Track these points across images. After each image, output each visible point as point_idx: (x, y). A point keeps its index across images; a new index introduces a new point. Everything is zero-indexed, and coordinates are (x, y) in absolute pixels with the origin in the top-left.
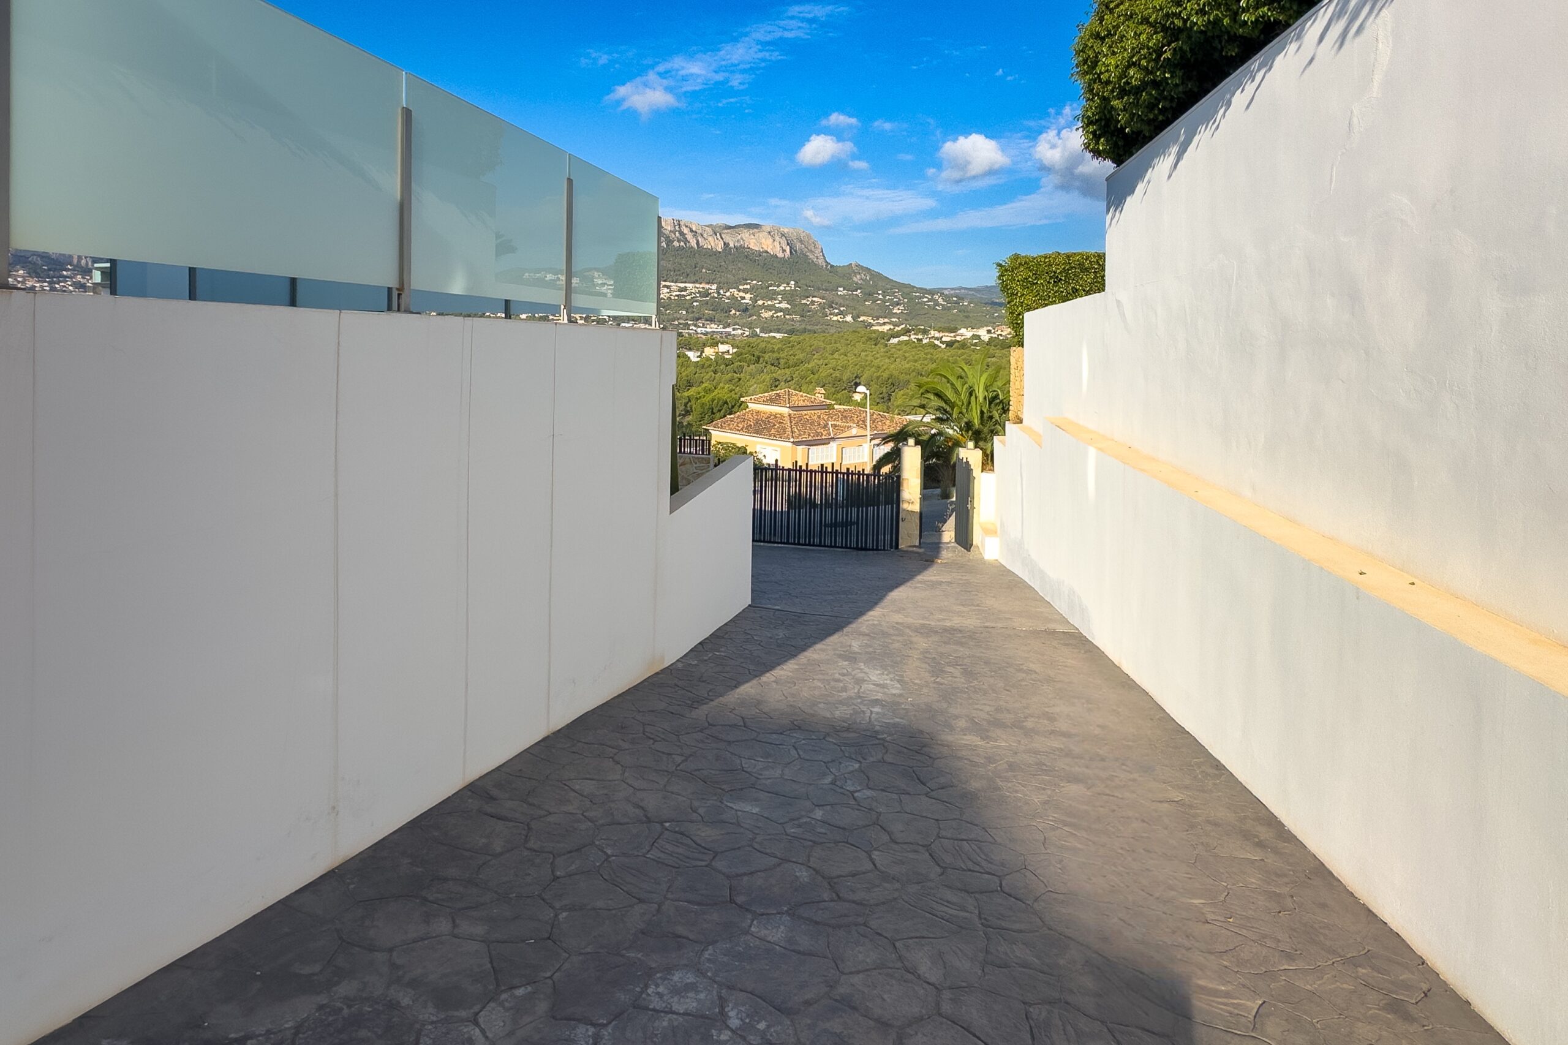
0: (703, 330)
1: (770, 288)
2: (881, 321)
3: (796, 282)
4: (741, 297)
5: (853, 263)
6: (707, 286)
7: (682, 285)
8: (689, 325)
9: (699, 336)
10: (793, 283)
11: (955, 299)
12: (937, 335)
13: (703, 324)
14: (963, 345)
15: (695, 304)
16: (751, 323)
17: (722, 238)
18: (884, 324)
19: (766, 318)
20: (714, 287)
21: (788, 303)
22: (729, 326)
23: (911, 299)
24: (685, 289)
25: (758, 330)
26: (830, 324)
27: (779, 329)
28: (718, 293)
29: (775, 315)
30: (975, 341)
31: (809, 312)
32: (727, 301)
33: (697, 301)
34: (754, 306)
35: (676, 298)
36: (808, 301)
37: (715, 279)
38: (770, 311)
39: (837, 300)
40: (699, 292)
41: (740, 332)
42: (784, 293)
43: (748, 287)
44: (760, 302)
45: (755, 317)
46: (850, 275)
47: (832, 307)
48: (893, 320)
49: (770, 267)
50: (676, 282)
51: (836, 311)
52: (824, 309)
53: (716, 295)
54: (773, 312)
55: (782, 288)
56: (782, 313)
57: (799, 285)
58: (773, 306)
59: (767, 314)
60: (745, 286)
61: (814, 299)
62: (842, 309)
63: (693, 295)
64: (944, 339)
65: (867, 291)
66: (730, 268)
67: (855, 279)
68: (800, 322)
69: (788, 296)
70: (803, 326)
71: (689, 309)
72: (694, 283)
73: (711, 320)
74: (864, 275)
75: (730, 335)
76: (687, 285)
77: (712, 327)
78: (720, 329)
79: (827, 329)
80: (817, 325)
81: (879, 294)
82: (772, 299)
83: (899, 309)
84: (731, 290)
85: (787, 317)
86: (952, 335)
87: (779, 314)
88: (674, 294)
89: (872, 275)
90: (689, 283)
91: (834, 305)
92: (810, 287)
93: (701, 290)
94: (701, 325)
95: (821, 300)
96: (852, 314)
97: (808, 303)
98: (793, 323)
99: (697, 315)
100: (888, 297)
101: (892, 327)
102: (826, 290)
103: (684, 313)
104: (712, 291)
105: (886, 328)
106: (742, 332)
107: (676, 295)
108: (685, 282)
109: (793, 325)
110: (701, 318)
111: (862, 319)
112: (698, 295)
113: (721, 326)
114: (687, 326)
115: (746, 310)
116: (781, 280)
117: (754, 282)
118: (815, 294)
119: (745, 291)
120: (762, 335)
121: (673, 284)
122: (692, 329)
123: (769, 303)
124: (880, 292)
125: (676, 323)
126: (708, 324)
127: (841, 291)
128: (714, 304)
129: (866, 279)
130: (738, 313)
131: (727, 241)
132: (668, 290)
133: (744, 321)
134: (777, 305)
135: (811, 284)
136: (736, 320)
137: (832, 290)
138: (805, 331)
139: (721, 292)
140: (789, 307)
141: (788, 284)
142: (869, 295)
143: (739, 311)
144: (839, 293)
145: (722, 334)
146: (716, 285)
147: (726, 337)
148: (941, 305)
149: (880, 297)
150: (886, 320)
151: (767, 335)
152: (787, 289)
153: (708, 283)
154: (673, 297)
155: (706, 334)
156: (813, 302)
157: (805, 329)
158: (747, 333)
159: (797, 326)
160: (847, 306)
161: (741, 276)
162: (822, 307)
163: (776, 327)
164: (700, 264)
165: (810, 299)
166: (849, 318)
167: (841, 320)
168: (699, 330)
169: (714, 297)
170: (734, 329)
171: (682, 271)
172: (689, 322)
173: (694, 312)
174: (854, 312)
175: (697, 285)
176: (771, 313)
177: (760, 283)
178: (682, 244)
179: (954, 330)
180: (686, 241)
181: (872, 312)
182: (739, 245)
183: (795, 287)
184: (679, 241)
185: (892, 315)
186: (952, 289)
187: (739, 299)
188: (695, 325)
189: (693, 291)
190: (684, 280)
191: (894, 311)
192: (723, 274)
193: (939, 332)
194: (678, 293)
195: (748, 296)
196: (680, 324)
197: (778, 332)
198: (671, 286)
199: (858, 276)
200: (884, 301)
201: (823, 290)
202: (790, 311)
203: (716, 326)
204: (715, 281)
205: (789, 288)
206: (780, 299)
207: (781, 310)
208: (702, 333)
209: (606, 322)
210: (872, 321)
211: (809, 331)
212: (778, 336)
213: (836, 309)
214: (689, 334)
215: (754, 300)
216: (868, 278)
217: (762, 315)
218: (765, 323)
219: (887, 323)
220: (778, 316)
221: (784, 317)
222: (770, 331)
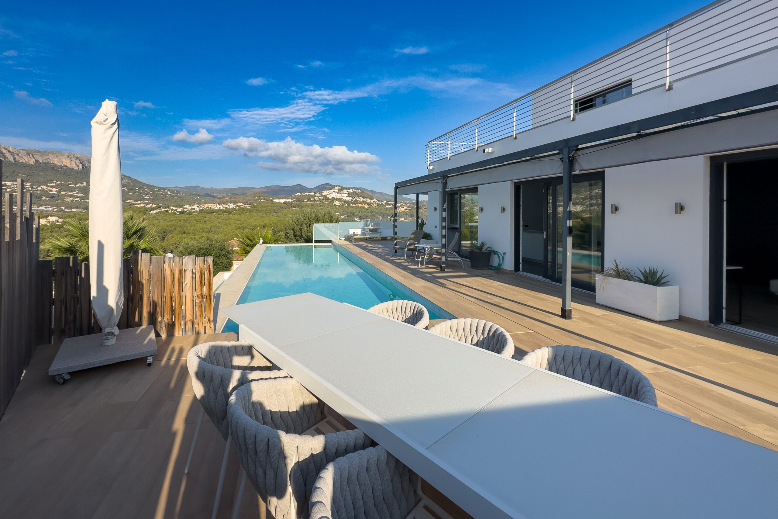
1: (70, 186)
2: (139, 202)
3: (86, 184)
4: (49, 190)
10: (84, 184)
11: (175, 192)
12: (174, 208)
14: (190, 213)
16: (58, 204)
17: (33, 157)
18: (141, 203)
19: (68, 202)
20: (30, 184)
21: (82, 194)
23: (154, 192)
25: (63, 208)
28: (32, 187)
29: (74, 200)
30: (193, 211)
32: (39, 192)
34: (59, 195)
38: (71, 197)
42: (79, 189)
43: (54, 185)
44: (63, 193)
45: (60, 201)
48: (145, 201)
49: (69, 174)
54: (73, 198)
55: (77, 186)
56: (79, 199)
58: (72, 195)
59: (70, 199)
60: (52, 185)
64: (178, 210)
65: (130, 188)
66: (41, 174)
69: (82, 190)
74: (128, 180)
75: (43, 211)
82: (71, 191)
83: (148, 197)
84: (42, 186)
86: (182, 208)
87: (77, 199)
89: (132, 180)
100: (142, 191)
101: (145, 205)
104: (28, 187)
105: (142, 205)
111: (128, 201)
113: (36, 206)
115: (55, 197)
116: (76, 183)
119: (52, 187)
120: (66, 210)
123: (70, 193)
124: (137, 188)
131: (37, 159)
134: (75, 195)
136: (47, 203)
139: (35, 187)
142: (131, 190)
143: (49, 198)
145: (37, 210)
148: (169, 194)
149: (137, 191)
150: (142, 202)
151: (69, 210)
152: (81, 186)
158: (57, 210)
161: (48, 179)
163: (75, 206)
176: (72, 199)
177: (63, 183)
179: (181, 206)
183: (85, 186)
185: (144, 199)
186: (173, 187)
191: (146, 198)
192: (36, 178)
193: (175, 207)
197: (77, 208)
199: (124, 181)
202: (84, 198)
204: (31, 181)
206: (77, 191)
207: (78, 197)
210: (134, 202)
212: (78, 210)
215: (59, 192)
216: (130, 182)
217: (65, 199)
218: (68, 204)
219: (142, 203)
220: (76, 200)
221: (81, 201)
222: (72, 208)
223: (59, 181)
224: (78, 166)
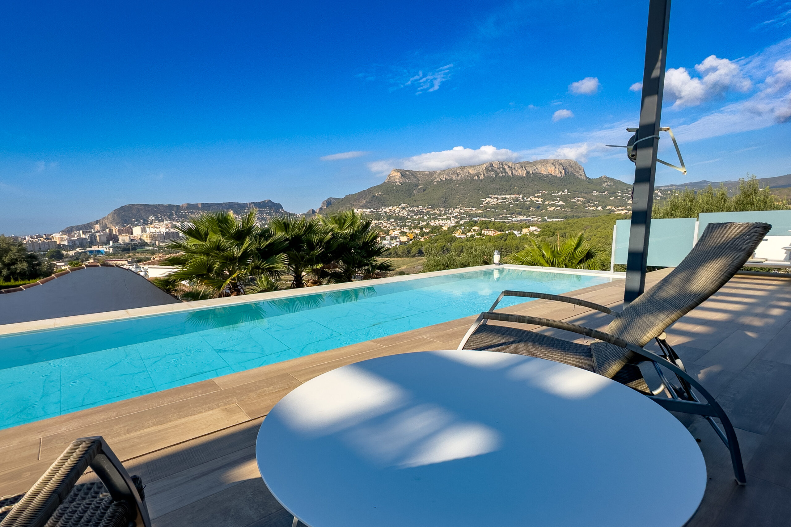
0: (516, 219)
1: (553, 194)
2: (620, 208)
3: (568, 190)
4: (536, 200)
5: (603, 177)
6: (517, 196)
7: (504, 196)
8: (508, 217)
9: (514, 222)
10: (566, 190)
11: (670, 192)
13: (516, 216)
15: (511, 206)
16: (542, 214)
17: (525, 169)
19: (551, 211)
20: (521, 196)
21: (563, 202)
22: (529, 216)
24: (505, 198)
25: (546, 218)
26: (588, 212)
27: (558, 216)
28: (523, 199)
29: (556, 209)
31: (576, 206)
32: (528, 203)
33: (512, 204)
34: (544, 205)
35: (501, 203)
36: (575, 200)
37: (521, 192)
38: (553, 207)
39: (594, 198)
40: (513, 199)
41: (536, 219)
42: (561, 197)
43: (540, 194)
44: (547, 203)
45: (544, 211)
46: (601, 183)
47: (589, 202)
48: (628, 207)
49: (553, 182)
50: (500, 195)
51: (592, 204)
52: (585, 204)
53: (522, 201)
54: (555, 207)
55: (560, 194)
56: (560, 208)
57: (570, 191)
58: (555, 203)
59: (551, 209)
60: (539, 194)
61: (579, 198)
62: (596, 203)
63: (510, 201)
65: (611, 191)
66: (530, 185)
67: (604, 185)
68: (570, 212)
69: (562, 198)
70: (572, 214)
71: (507, 207)
72: (510, 194)
73: (520, 214)
74: (610, 182)
75: (530, 221)
76: (506, 196)
77: (521, 218)
78: (525, 218)
79: (586, 215)
80: (580, 213)
81: (619, 193)
82: (553, 200)
83: (632, 200)
84: (530, 197)
85: (563, 209)
87: (558, 208)
88: (500, 201)
89: (615, 183)
90: (508, 195)
91: (591, 201)
92: (576, 192)
93: (514, 198)
94: (514, 217)
95: (583, 199)
96: (602, 205)
97: (575, 201)
98: (566, 213)
99: (512, 212)
100: (625, 194)
101: (627, 211)
102: (586, 193)
103: (505, 211)
104: (520, 198)
105: (624, 212)
106: (537, 219)
107: (501, 202)
108: (505, 195)
109: (566, 214)
110: (514, 213)
111: (608, 208)
112: (512, 201)
113: (526, 217)
114: (507, 218)
115: (538, 207)
116: (559, 190)
117: (544, 192)
118: (580, 196)
119: (539, 197)
120: (548, 220)
121: (499, 196)
122: (510, 219)
123: (552, 202)
124: (620, 192)
125: (501, 216)
126: (518, 216)
127: (595, 193)
128: (521, 205)
129: (611, 185)
130: (534, 209)
131: (528, 171)
132: (496, 200)
133: (538, 213)
134: (557, 203)
135: (577, 190)
136: (533, 213)
137: (589, 193)
138: (573, 217)
139: (525, 198)
140: (564, 204)
141: (563, 191)
142: (613, 194)
143: (535, 208)
144: (594, 194)
145: (526, 221)
146: (522, 195)
147: (528, 222)
148: (660, 196)
149: (620, 194)
151: (551, 220)
152: (563, 194)
153: (518, 194)
154: (499, 203)
155: (517, 221)
156: (578, 201)
157: (573, 215)
158: (540, 220)
159: (569, 214)
160: (599, 201)
161: (536, 189)
162: (584, 203)
163: (556, 215)
164: (513, 184)
165: (576, 199)
166: (600, 208)
167: (595, 209)
168: (513, 219)
169: (521, 202)
170: (532, 218)
171: (504, 189)
172: (508, 216)
173: (510, 210)
174: (603, 204)
175: (512, 196)
176: (553, 208)
177: (547, 192)
178: (504, 174)
180: (506, 173)
181: (614, 203)
182: (535, 172)
183: (567, 193)
184: (502, 173)
185: (627, 204)
187: (535, 201)
188: (511, 217)
189: (510, 199)
190: (505, 193)
191: (629, 202)
192: (526, 189)
194: (502, 201)
195: (540, 200)
196: (503, 217)
197: (557, 217)
198: (498, 197)
199: (606, 184)
200: (622, 197)
201: (584, 193)
202: (565, 207)
203: (522, 217)
204: (522, 193)
205: (564, 194)
206: (559, 200)
207: (559, 206)
208: (515, 221)
209: (465, 218)
210: (614, 209)
211: (576, 216)
212: (558, 220)
213: (592, 203)
214: (509, 222)
215: (544, 202)
216: (612, 184)
217: (548, 209)
218: (550, 213)
219: (624, 209)
220: (557, 210)
221: (561, 209)
222: (553, 218)
223: (544, 191)
224: (561, 173)
